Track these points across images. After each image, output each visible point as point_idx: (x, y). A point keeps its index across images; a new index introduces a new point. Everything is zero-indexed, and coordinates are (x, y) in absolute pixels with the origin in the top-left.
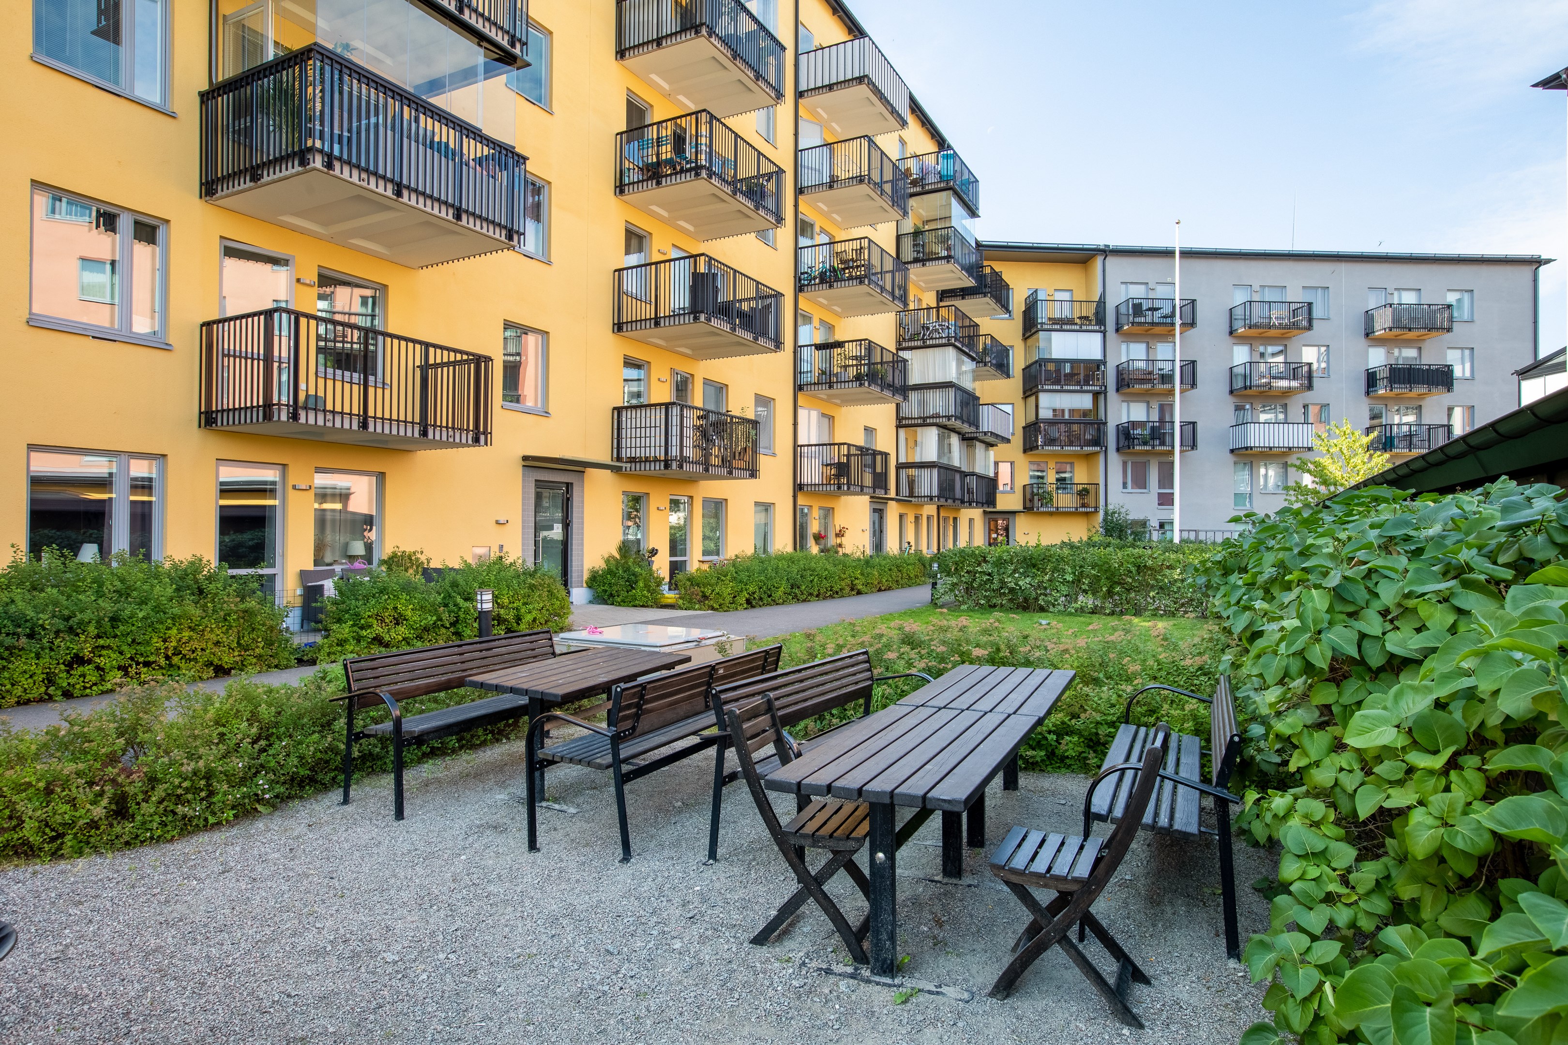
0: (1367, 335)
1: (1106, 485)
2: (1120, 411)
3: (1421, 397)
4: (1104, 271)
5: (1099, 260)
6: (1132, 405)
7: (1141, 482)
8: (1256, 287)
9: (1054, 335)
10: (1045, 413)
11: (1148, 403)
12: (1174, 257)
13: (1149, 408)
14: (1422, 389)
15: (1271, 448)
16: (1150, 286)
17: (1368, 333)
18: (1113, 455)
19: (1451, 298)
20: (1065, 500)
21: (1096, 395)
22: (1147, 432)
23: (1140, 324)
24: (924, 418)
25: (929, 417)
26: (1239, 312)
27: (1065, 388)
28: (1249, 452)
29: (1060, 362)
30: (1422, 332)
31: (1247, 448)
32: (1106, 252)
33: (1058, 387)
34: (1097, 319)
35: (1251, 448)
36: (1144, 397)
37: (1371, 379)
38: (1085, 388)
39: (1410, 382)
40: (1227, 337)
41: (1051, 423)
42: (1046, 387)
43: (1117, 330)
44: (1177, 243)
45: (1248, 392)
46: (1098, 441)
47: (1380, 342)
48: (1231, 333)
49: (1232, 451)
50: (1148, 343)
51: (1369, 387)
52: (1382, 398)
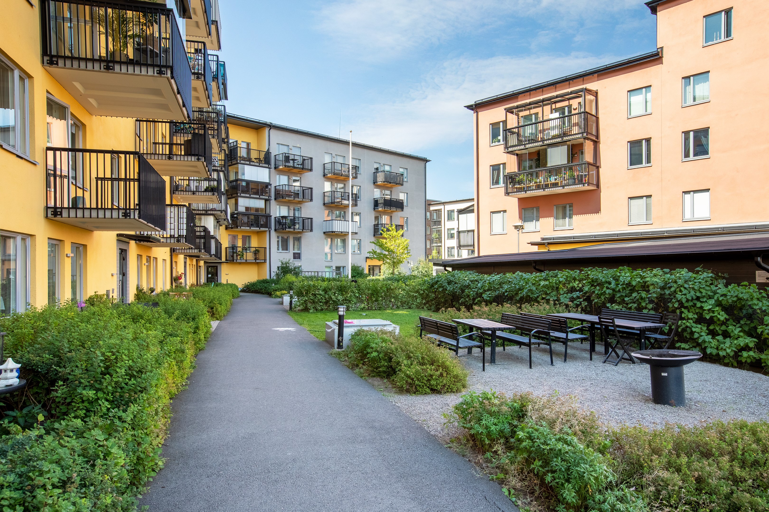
0: (374, 183)
1: (270, 248)
2: (276, 209)
3: (392, 212)
4: (269, 136)
5: (267, 130)
6: (281, 207)
7: (285, 247)
8: (334, 155)
9: (246, 166)
10: (241, 209)
11: (289, 207)
12: (349, 145)
13: (289, 209)
14: (394, 209)
15: (342, 232)
16: (290, 147)
17: (375, 182)
18: (273, 233)
19: (401, 170)
20: (250, 256)
21: (266, 200)
22: (288, 221)
23: (288, 166)
24: (206, 211)
25: (210, 210)
26: (328, 166)
27: (252, 196)
28: (333, 234)
29: (248, 182)
30: (394, 184)
31: (332, 232)
32: (271, 126)
33: (248, 195)
34: (265, 161)
35: (334, 232)
36: (288, 204)
37: (376, 203)
38: (261, 197)
39: (390, 206)
40: (322, 177)
41: (243, 214)
42: (242, 195)
43: (275, 168)
44: (351, 138)
45: (333, 205)
46: (267, 225)
47: (378, 187)
48: (324, 176)
49: (324, 233)
50: (289, 176)
51: (375, 206)
52: (380, 212)
